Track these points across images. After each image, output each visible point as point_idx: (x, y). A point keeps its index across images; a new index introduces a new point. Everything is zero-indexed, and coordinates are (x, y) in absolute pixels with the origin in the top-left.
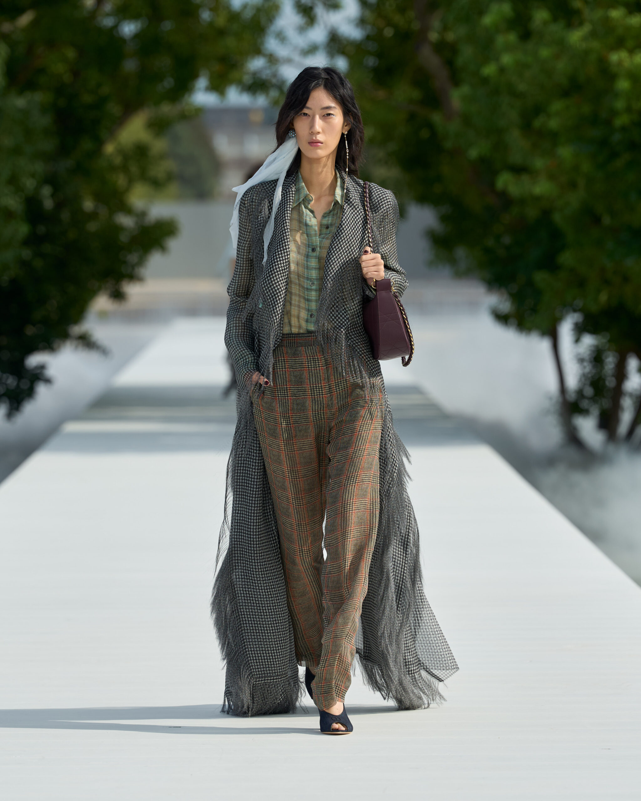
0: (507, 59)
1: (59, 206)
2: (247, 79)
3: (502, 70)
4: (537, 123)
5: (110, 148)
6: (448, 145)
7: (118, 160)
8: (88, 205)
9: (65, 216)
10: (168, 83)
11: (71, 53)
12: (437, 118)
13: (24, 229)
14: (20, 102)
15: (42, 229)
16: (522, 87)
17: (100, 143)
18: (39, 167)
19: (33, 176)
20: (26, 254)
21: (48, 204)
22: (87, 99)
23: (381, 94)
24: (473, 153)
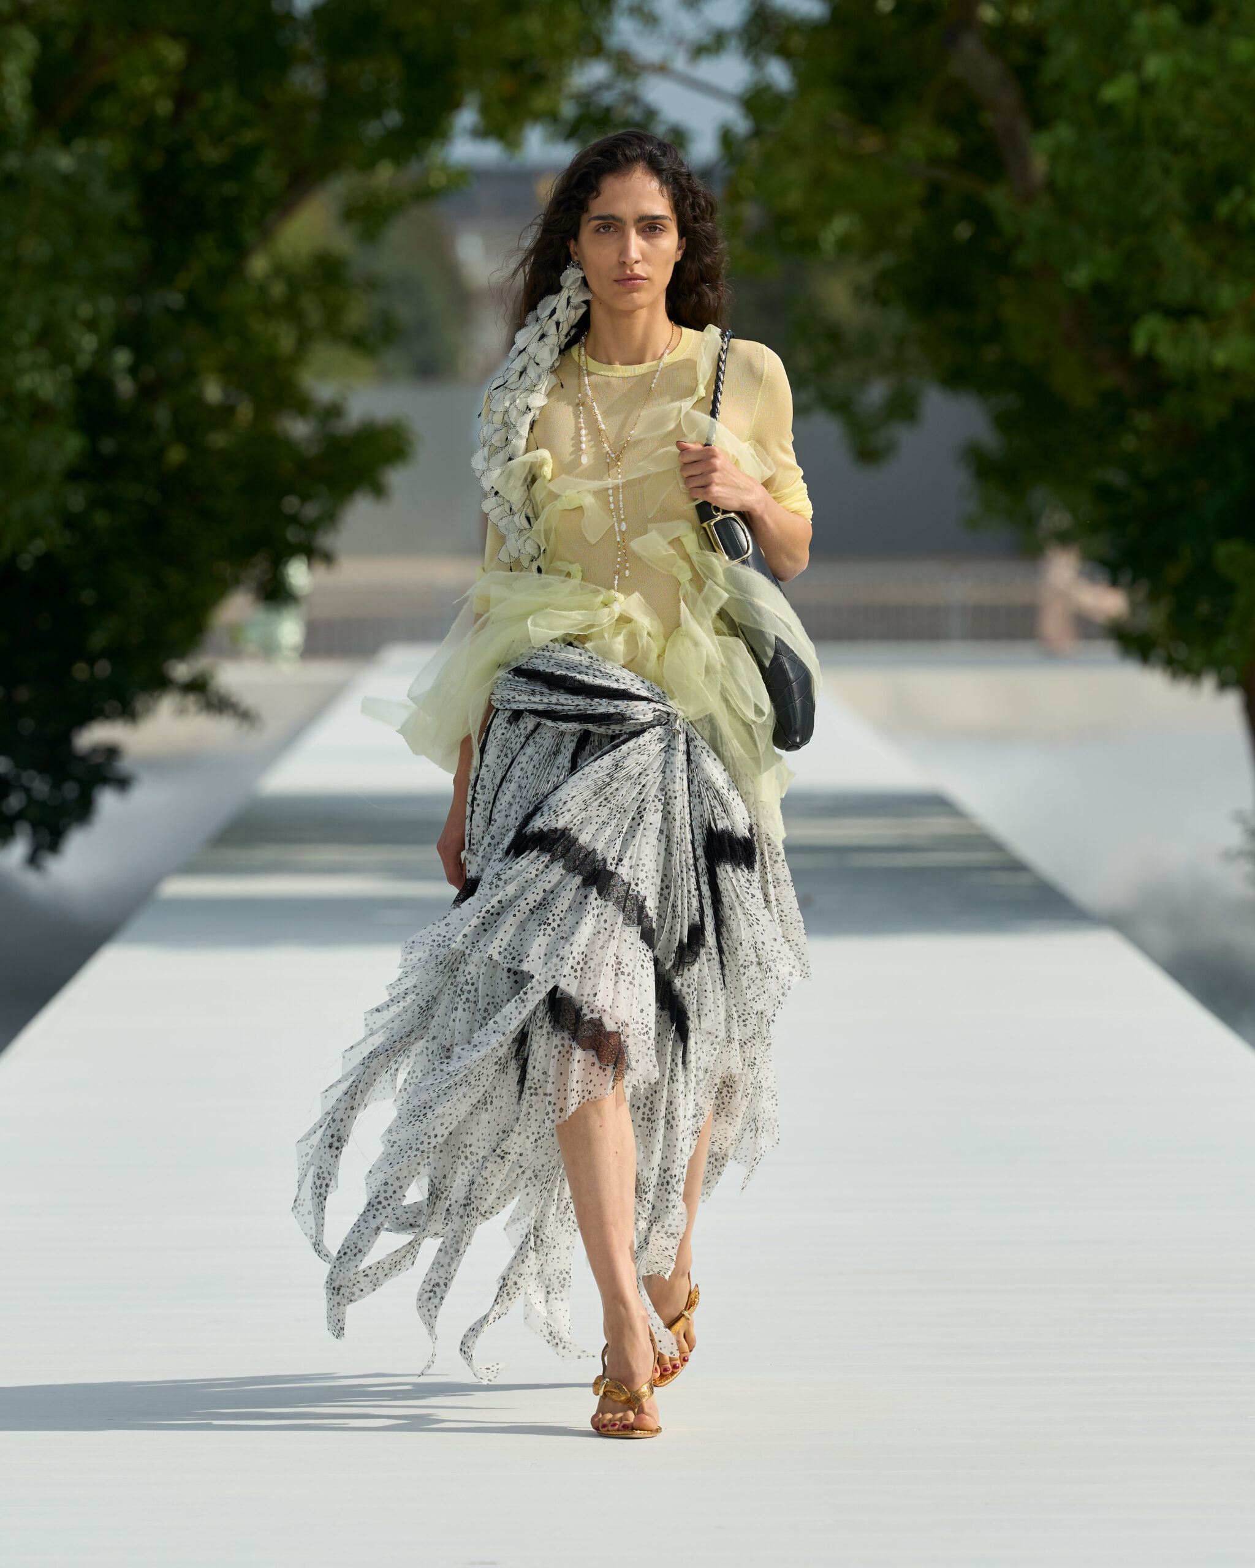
0: (1155, 65)
1: (148, 392)
2: (568, 110)
3: (1146, 89)
4: (1224, 209)
5: (259, 265)
6: (1023, 257)
7: (278, 290)
8: (213, 392)
9: (162, 415)
10: (393, 118)
11: (173, 54)
12: (998, 198)
13: (74, 443)
14: (64, 162)
15: (108, 446)
16: (1188, 129)
17: (240, 251)
18: (107, 305)
19: (91, 325)
20: (76, 500)
21: (125, 387)
22: (212, 154)
23: (870, 142)
24: (1080, 277)
